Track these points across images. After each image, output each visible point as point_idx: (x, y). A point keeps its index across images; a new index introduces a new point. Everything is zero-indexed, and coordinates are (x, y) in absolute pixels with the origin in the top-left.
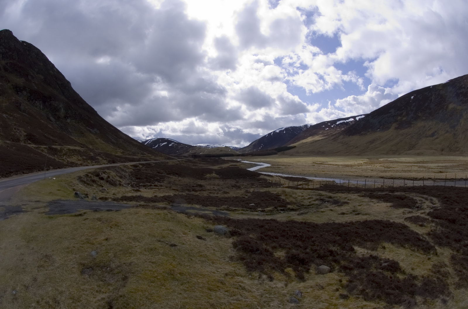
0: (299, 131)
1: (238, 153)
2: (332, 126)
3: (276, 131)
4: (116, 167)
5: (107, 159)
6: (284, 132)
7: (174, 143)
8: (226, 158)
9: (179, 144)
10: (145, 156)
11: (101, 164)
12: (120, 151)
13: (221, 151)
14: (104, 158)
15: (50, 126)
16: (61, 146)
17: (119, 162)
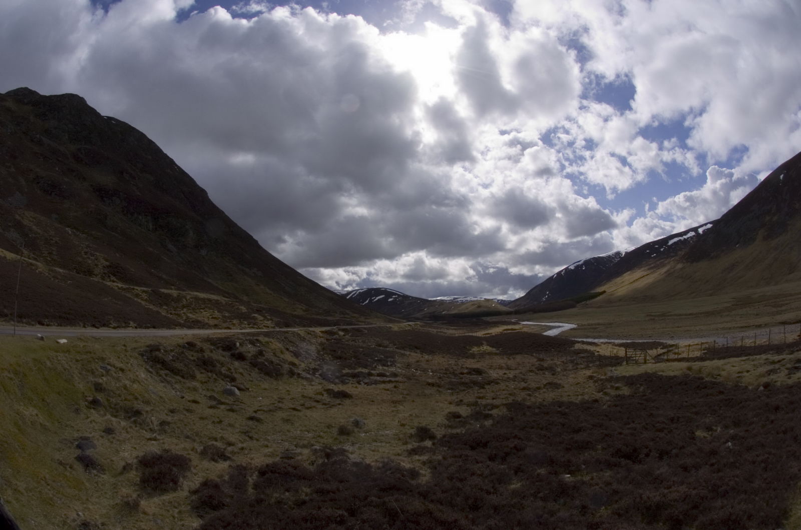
0: (607, 264)
1: (506, 310)
2: (662, 250)
3: (570, 268)
4: (287, 332)
5: (274, 320)
6: (584, 268)
7: (397, 296)
8: (488, 319)
9: (405, 297)
10: (348, 317)
11: (260, 327)
12: (300, 307)
13: (479, 307)
14: (269, 317)
15: (165, 258)
16: (181, 292)
17: (298, 325)
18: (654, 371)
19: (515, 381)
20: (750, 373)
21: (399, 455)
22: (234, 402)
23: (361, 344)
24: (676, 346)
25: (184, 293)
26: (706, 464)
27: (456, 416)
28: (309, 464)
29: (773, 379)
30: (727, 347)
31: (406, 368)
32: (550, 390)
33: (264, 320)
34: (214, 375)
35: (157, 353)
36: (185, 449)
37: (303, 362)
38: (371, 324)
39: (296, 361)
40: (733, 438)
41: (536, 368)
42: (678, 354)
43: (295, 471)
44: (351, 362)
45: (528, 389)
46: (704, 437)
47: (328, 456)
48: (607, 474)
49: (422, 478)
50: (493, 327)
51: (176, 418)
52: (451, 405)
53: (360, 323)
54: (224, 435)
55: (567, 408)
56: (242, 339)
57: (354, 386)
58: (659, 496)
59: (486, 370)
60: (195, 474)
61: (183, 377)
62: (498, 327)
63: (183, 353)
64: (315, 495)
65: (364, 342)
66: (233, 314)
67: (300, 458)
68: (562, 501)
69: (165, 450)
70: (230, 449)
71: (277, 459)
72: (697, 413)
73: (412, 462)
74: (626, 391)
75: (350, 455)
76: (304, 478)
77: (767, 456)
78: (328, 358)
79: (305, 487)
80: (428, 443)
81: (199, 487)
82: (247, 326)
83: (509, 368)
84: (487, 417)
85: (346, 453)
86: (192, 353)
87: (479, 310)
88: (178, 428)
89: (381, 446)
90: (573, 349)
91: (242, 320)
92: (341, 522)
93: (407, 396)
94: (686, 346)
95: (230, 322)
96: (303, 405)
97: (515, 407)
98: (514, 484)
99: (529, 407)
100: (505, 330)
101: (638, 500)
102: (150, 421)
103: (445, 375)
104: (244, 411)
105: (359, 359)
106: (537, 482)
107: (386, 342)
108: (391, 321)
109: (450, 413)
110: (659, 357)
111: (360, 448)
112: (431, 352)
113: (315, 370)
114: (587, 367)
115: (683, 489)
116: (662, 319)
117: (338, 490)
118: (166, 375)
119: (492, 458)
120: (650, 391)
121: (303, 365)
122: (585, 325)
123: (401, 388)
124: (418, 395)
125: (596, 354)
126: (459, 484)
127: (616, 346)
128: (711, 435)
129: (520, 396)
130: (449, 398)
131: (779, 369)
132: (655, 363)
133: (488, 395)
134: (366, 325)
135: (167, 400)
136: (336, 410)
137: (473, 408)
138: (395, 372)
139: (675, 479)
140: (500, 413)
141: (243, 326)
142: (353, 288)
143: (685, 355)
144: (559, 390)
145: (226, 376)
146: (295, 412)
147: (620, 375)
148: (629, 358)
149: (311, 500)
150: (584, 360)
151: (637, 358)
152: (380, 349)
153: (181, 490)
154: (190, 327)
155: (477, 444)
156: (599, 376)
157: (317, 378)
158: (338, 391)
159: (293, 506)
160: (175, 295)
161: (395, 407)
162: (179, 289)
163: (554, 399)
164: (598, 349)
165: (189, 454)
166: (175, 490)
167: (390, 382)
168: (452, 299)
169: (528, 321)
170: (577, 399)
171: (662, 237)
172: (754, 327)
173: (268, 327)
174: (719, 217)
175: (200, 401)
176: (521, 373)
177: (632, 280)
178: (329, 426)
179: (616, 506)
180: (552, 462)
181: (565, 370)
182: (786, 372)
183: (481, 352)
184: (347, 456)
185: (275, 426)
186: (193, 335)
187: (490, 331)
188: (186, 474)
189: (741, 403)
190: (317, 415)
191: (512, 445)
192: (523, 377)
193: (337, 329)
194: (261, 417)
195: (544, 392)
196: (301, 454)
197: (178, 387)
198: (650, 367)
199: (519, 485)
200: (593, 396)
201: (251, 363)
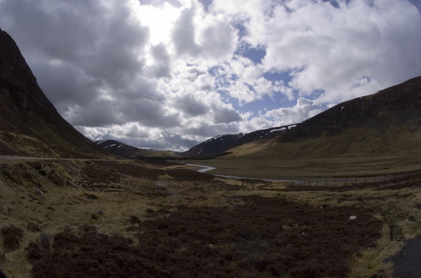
0: (235, 138)
1: (179, 156)
2: (266, 134)
3: (214, 138)
4: (66, 161)
5: (60, 153)
6: (222, 139)
7: (122, 145)
8: (169, 161)
9: (127, 146)
10: (97, 154)
11: (54, 157)
12: (74, 147)
13: (164, 154)
14: (58, 152)
15: (12, 115)
16: (18, 135)
17: (72, 157)
18: (258, 194)
19: (182, 194)
20: (314, 199)
21: (122, 230)
22: (41, 198)
23: (103, 170)
24: (271, 183)
25: (19, 135)
26: (290, 243)
27: (151, 211)
28: (78, 234)
29: (328, 203)
30: (300, 186)
31: (126, 184)
32: (201, 200)
33: (56, 153)
34: (31, 183)
35: (6, 169)
36: (20, 225)
37: (74, 178)
38: (109, 159)
39: (70, 177)
40: (305, 230)
41: (193, 188)
42: (272, 187)
43: (71, 238)
44: (98, 179)
45: (189, 199)
46: (288, 229)
47: (87, 230)
48: (233, 245)
49: (135, 243)
50: (171, 165)
51: (15, 207)
52: (148, 205)
53: (103, 158)
54: (37, 217)
55: (210, 210)
56: (44, 163)
57: (99, 192)
58: (264, 257)
59: (167, 188)
60: (26, 239)
61: (17, 183)
62: (174, 166)
63: (17, 170)
64: (81, 251)
65: (104, 168)
66: (41, 149)
67: (73, 231)
68: (209, 258)
69: (11, 225)
70: (40, 225)
71: (63, 231)
72: (282, 217)
73: (129, 235)
74: (242, 203)
75: (98, 230)
76: (76, 242)
77: (327, 241)
78: (86, 177)
79: (77, 247)
80: (137, 225)
81: (28, 247)
82: (47, 156)
83: (179, 188)
84: (167, 212)
85: (96, 229)
86: (21, 170)
87: (164, 156)
88: (16, 212)
89: (113, 226)
90: (213, 180)
91: (45, 152)
92: (96, 266)
93: (125, 199)
94: (276, 183)
95: (40, 153)
96: (73, 202)
97: (181, 207)
98: (183, 248)
99: (189, 208)
100: (177, 167)
101: (252, 259)
102: (4, 208)
103: (146, 189)
104: (45, 204)
105: (101, 178)
106: (195, 247)
107: (115, 170)
108: (118, 158)
109: (147, 209)
110: (261, 188)
111: (102, 226)
112: (139, 177)
113: (80, 183)
114: (221, 190)
115: (277, 254)
116: (264, 169)
117: (93, 249)
118: (10, 182)
119: (170, 234)
120: (255, 204)
121: (74, 180)
122: (220, 168)
123: (123, 194)
124: (131, 199)
125: (226, 183)
126: (153, 247)
127: (237, 180)
128: (292, 228)
129: (185, 202)
130: (147, 201)
131: (332, 198)
132: (259, 190)
133: (168, 201)
134: (107, 159)
135: (10, 196)
136: (90, 205)
137: (159, 207)
138: (120, 186)
139: (272, 249)
140: (174, 211)
141: (46, 156)
142: (100, 139)
143: (276, 188)
144: (206, 200)
145: (37, 184)
146: (70, 205)
147: (239, 195)
148: (244, 187)
149: (80, 254)
150: (219, 186)
151: (249, 187)
152: (112, 173)
153: (21, 248)
154: (21, 155)
155: (162, 226)
156: (228, 195)
157: (80, 187)
158: (91, 195)
159: (72, 257)
160: (15, 136)
161: (119, 205)
162: (17, 133)
163: (203, 205)
164: (227, 181)
165: (22, 228)
166: (18, 248)
167: (117, 191)
168: (151, 149)
169: (190, 163)
170: (215, 206)
171: (267, 128)
172: (317, 177)
173: (57, 157)
174: (301, 122)
175: (25, 198)
176: (185, 190)
177: (248, 148)
178: (87, 214)
179: (239, 262)
180: (202, 237)
181: (209, 190)
182: (337, 200)
183: (164, 178)
184: (96, 231)
185: (61, 212)
186: (22, 160)
187: (169, 167)
188: (22, 239)
189: (309, 213)
190: (80, 207)
191: (180, 228)
192: (186, 192)
193: (91, 161)
194: (54, 207)
195: (197, 201)
196: (73, 228)
197: (15, 189)
198: (256, 192)
199: (185, 249)
200: (224, 204)
201: (48, 177)
